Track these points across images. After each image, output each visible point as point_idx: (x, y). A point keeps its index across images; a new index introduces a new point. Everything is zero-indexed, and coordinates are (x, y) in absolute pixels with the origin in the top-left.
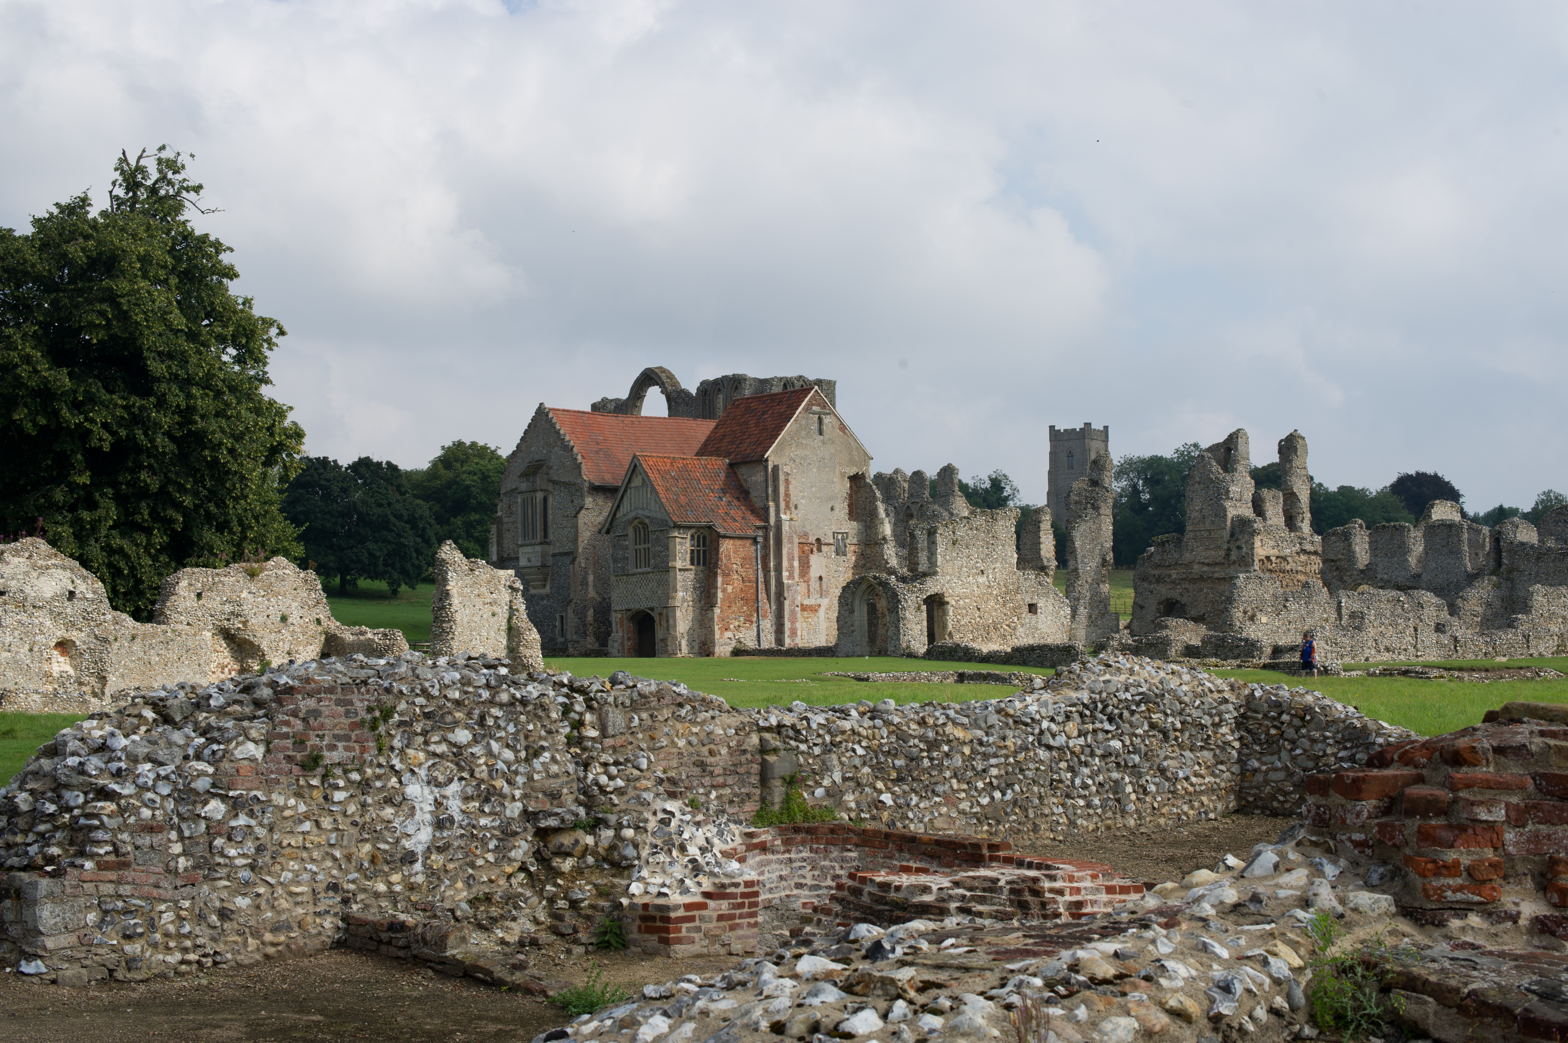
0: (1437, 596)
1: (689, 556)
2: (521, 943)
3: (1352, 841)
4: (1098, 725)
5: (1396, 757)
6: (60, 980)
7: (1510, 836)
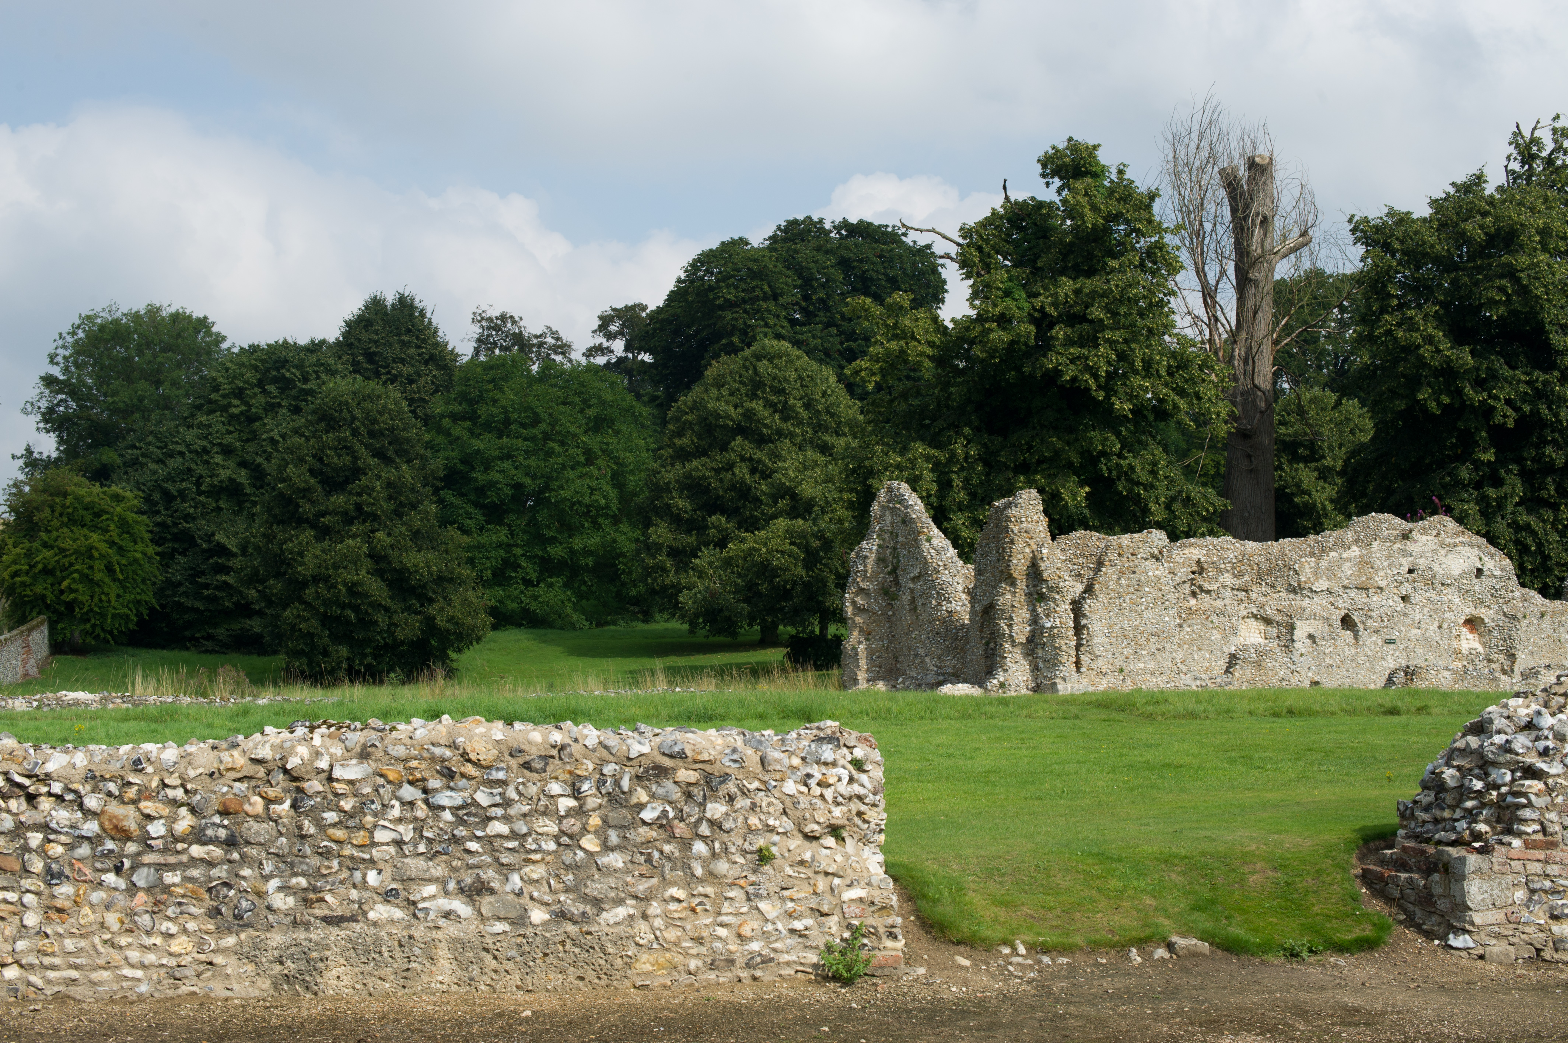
6: (1487, 956)
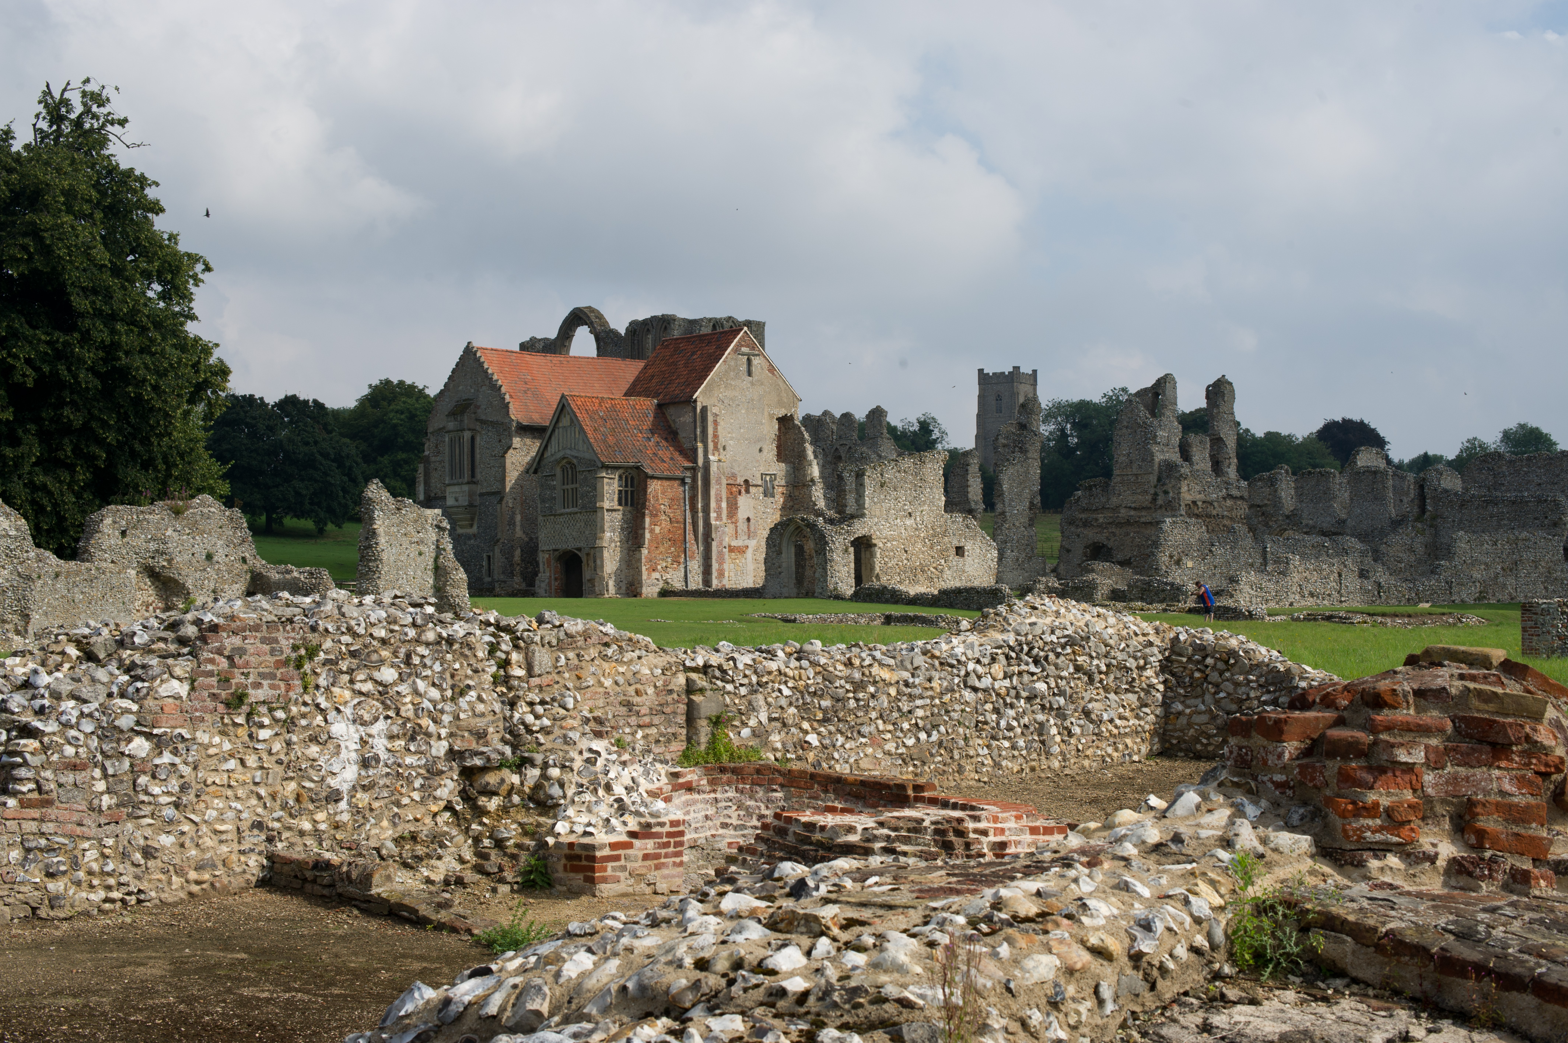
0: (1362, 542)
1: (616, 496)
2: (447, 883)
3: (1273, 782)
4: (1023, 667)
5: (1318, 700)
7: (1429, 778)
